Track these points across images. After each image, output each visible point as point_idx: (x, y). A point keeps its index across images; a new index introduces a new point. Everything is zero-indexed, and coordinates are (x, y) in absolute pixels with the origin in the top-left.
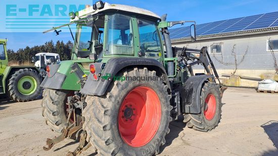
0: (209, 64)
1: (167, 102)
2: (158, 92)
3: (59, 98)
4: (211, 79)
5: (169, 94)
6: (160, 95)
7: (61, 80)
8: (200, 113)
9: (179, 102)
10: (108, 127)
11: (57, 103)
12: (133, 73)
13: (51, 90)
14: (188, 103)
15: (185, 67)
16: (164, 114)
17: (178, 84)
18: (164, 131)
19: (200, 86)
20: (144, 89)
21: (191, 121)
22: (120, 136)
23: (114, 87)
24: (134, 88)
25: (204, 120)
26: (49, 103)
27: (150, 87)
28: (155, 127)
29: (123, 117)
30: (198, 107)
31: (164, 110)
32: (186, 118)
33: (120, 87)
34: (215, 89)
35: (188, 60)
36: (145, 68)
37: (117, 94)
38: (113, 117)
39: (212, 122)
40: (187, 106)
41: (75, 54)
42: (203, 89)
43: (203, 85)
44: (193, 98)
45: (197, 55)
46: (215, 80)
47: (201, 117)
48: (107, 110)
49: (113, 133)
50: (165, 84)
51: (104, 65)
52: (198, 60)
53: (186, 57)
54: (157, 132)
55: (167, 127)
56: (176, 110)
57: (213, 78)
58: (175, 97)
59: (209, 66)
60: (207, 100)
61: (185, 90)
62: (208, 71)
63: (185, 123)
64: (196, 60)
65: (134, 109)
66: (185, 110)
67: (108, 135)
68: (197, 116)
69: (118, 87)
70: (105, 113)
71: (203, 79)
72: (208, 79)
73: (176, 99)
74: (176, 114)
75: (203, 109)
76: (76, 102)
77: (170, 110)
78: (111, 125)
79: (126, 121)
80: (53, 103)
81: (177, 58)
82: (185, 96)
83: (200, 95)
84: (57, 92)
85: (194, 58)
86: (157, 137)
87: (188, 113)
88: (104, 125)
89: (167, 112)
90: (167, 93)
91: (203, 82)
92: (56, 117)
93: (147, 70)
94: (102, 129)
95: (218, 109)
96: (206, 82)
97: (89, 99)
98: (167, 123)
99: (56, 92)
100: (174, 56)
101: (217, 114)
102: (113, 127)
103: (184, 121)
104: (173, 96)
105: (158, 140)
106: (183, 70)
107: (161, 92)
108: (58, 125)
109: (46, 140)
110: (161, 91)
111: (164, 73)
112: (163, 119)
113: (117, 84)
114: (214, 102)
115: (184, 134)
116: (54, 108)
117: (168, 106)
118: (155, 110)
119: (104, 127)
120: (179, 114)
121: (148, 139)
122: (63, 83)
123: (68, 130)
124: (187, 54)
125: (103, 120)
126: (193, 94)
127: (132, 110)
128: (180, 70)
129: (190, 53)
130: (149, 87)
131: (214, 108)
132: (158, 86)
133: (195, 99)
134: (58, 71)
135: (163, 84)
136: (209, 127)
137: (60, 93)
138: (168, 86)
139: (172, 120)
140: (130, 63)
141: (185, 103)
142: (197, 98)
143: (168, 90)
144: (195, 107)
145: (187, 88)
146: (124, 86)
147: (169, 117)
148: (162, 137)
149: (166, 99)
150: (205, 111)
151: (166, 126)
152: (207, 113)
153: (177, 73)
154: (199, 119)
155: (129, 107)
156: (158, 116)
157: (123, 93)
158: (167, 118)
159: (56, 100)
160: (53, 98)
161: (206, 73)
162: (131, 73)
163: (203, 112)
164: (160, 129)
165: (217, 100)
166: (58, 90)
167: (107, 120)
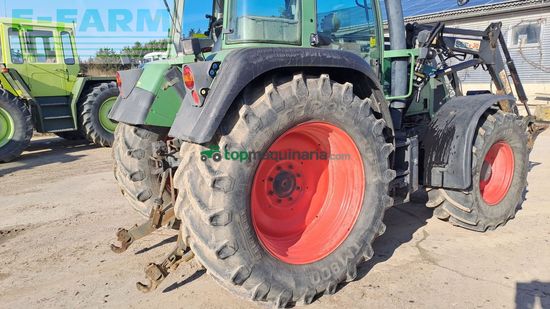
0: (502, 68)
1: (379, 160)
2: (358, 137)
3: (142, 143)
4: (506, 105)
5: (389, 140)
6: (362, 144)
7: (144, 104)
8: (470, 188)
9: (416, 161)
10: (223, 219)
11: (139, 153)
12: (290, 88)
13: (128, 127)
14: (440, 162)
15: (439, 73)
16: (372, 189)
17: (419, 118)
18: (371, 230)
19: (475, 122)
20: (321, 127)
21: (444, 207)
22: (256, 240)
23: (238, 123)
24: (293, 125)
25: (478, 207)
26: (124, 153)
27: (337, 123)
28: (349, 220)
29: (270, 193)
30: (466, 175)
31: (373, 179)
32: (434, 198)
33: (254, 122)
34: (515, 131)
35: (450, 56)
36: (323, 76)
37: (245, 141)
38: (237, 195)
39: (499, 210)
40: (436, 171)
41: (173, 45)
42: (481, 130)
43: (483, 118)
44: (453, 150)
45: (473, 44)
46: (516, 109)
47: (471, 198)
48: (220, 179)
49: (236, 232)
50: (378, 116)
51: (216, 66)
52: (476, 56)
53: (445, 48)
54: (350, 231)
55: (380, 221)
56: (407, 180)
57: (512, 102)
58: (406, 147)
59: (504, 74)
60: (490, 157)
61: (434, 131)
62: (500, 86)
63: (432, 210)
64: (469, 57)
65: (299, 176)
66: (430, 180)
67: (224, 236)
68: (461, 195)
69: (248, 122)
70: (213, 186)
71: (482, 103)
72: (498, 105)
73: (407, 154)
74: (406, 189)
75: (477, 178)
76: (171, 155)
77: (387, 180)
78: (231, 215)
79: (280, 201)
80: (130, 153)
81: (418, 51)
82: (434, 147)
83: (473, 143)
84: (139, 131)
85: (465, 53)
86: (353, 241)
87: (437, 188)
88: (212, 214)
89: (380, 185)
90: (382, 139)
91: (482, 110)
92: (139, 183)
93: (328, 82)
94: (208, 222)
95: (517, 180)
96: (492, 112)
97: (187, 149)
98: (378, 211)
99: (135, 131)
100: (410, 45)
101: (514, 190)
102: (237, 217)
103: (429, 205)
104: (401, 145)
105: (354, 250)
106: (433, 83)
107: (366, 137)
108: (143, 201)
109: (117, 231)
110: (367, 133)
111: (376, 88)
112: (369, 200)
113: (246, 116)
114: (510, 162)
115: (426, 234)
116: (134, 164)
117: (382, 171)
118: (350, 179)
119: (212, 219)
120: (416, 187)
121: (327, 246)
122: (148, 110)
123: (162, 214)
124: (445, 40)
125: (210, 202)
126: (455, 142)
127: (293, 176)
128: (425, 81)
129: (454, 39)
130: (334, 124)
131: (508, 176)
132: (357, 122)
133: (458, 155)
134: (139, 84)
135: (372, 117)
136: (491, 220)
137: (143, 132)
138: (387, 121)
139: (392, 204)
140: (281, 61)
141: (431, 162)
142: (462, 152)
143: (386, 131)
144: (456, 172)
145: (440, 126)
146: (264, 121)
147: (386, 197)
148: (363, 242)
149: (379, 153)
150: (483, 183)
151: (375, 218)
152: (489, 188)
153: (415, 88)
154: (467, 201)
155: (285, 169)
156: (356, 195)
157: (263, 138)
158: (380, 200)
159: (136, 147)
160: (130, 143)
161: (494, 90)
162: (283, 87)
163: (476, 185)
164: (360, 225)
165: (518, 157)
166: (139, 126)
167: (220, 202)
